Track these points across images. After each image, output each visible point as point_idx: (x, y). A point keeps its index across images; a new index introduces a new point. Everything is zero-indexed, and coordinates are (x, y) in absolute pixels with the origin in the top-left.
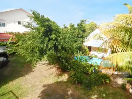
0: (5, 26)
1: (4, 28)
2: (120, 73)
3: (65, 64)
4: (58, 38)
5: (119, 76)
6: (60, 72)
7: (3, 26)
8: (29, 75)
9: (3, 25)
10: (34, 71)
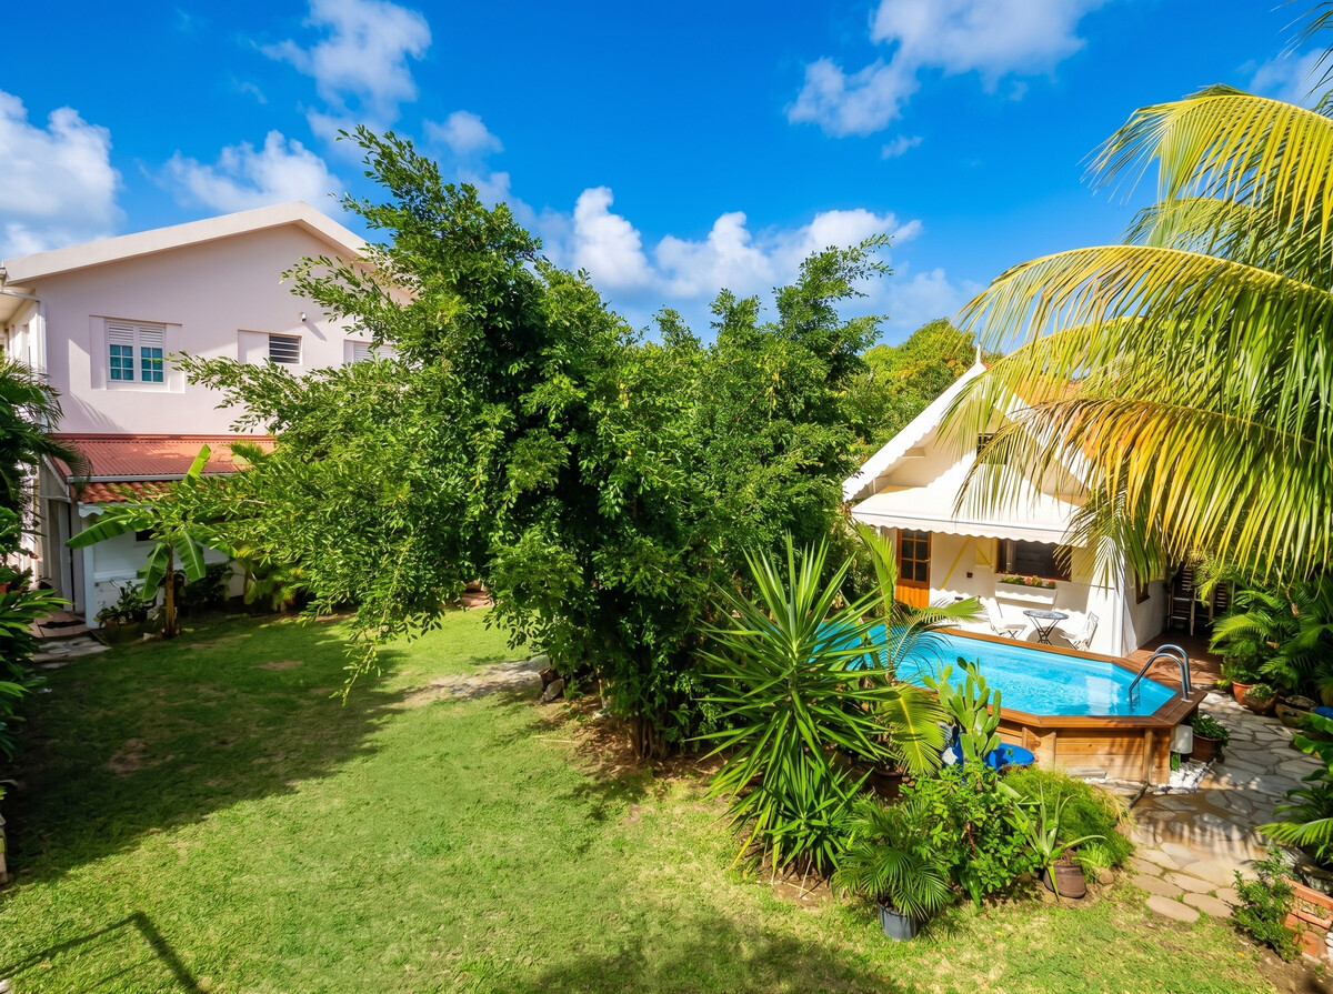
0: (159, 378)
1: (152, 389)
2: (1224, 784)
3: (672, 681)
4: (596, 407)
5: (1215, 811)
6: (624, 757)
7: (146, 377)
8: (327, 781)
9: (145, 364)
10: (372, 751)
